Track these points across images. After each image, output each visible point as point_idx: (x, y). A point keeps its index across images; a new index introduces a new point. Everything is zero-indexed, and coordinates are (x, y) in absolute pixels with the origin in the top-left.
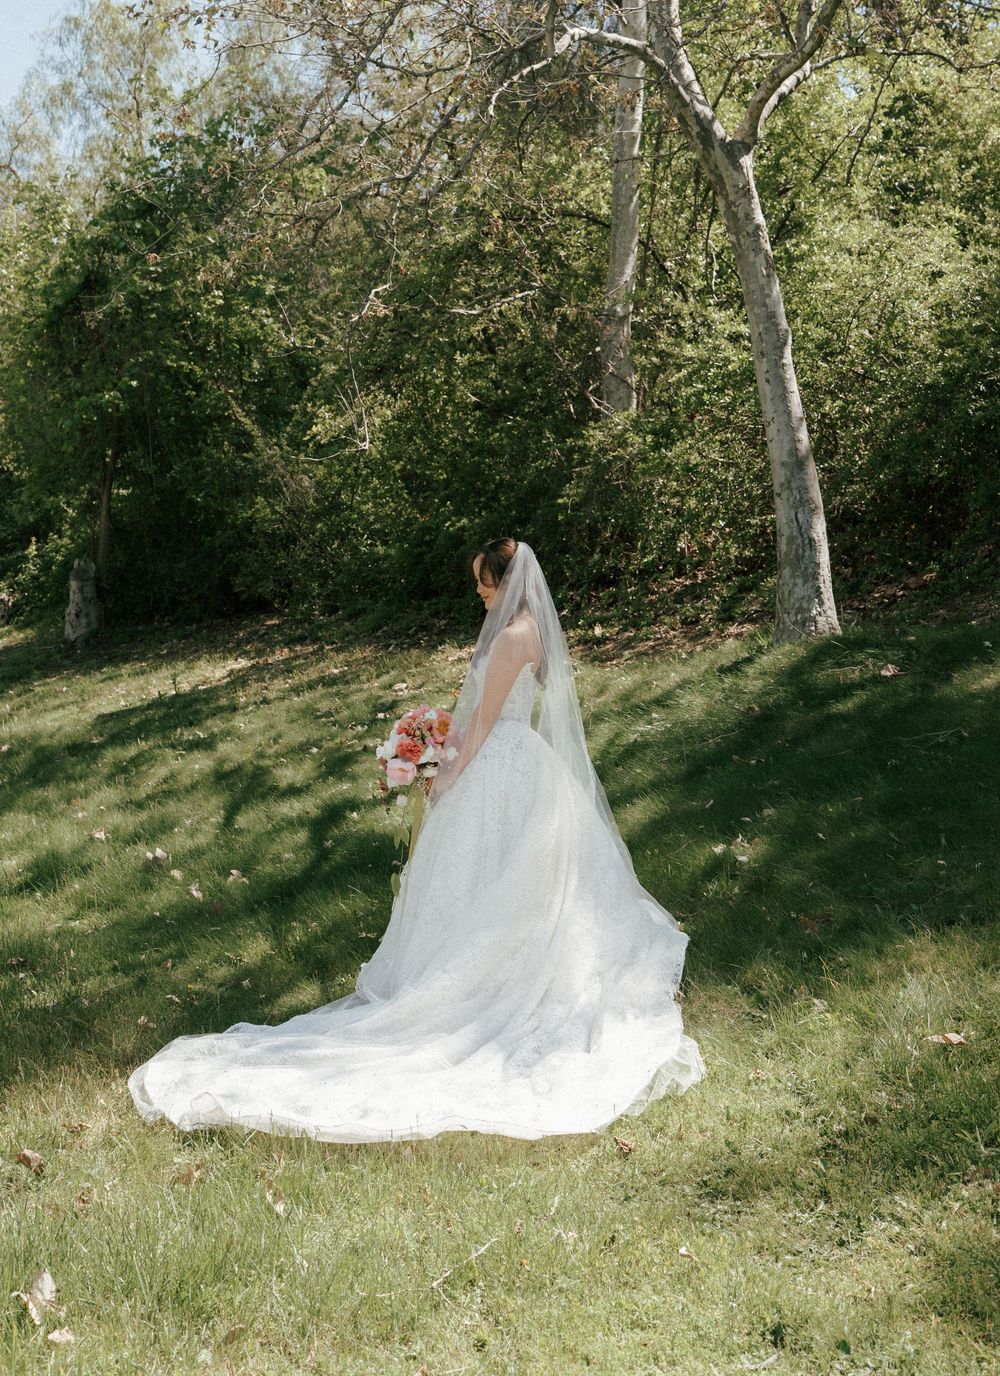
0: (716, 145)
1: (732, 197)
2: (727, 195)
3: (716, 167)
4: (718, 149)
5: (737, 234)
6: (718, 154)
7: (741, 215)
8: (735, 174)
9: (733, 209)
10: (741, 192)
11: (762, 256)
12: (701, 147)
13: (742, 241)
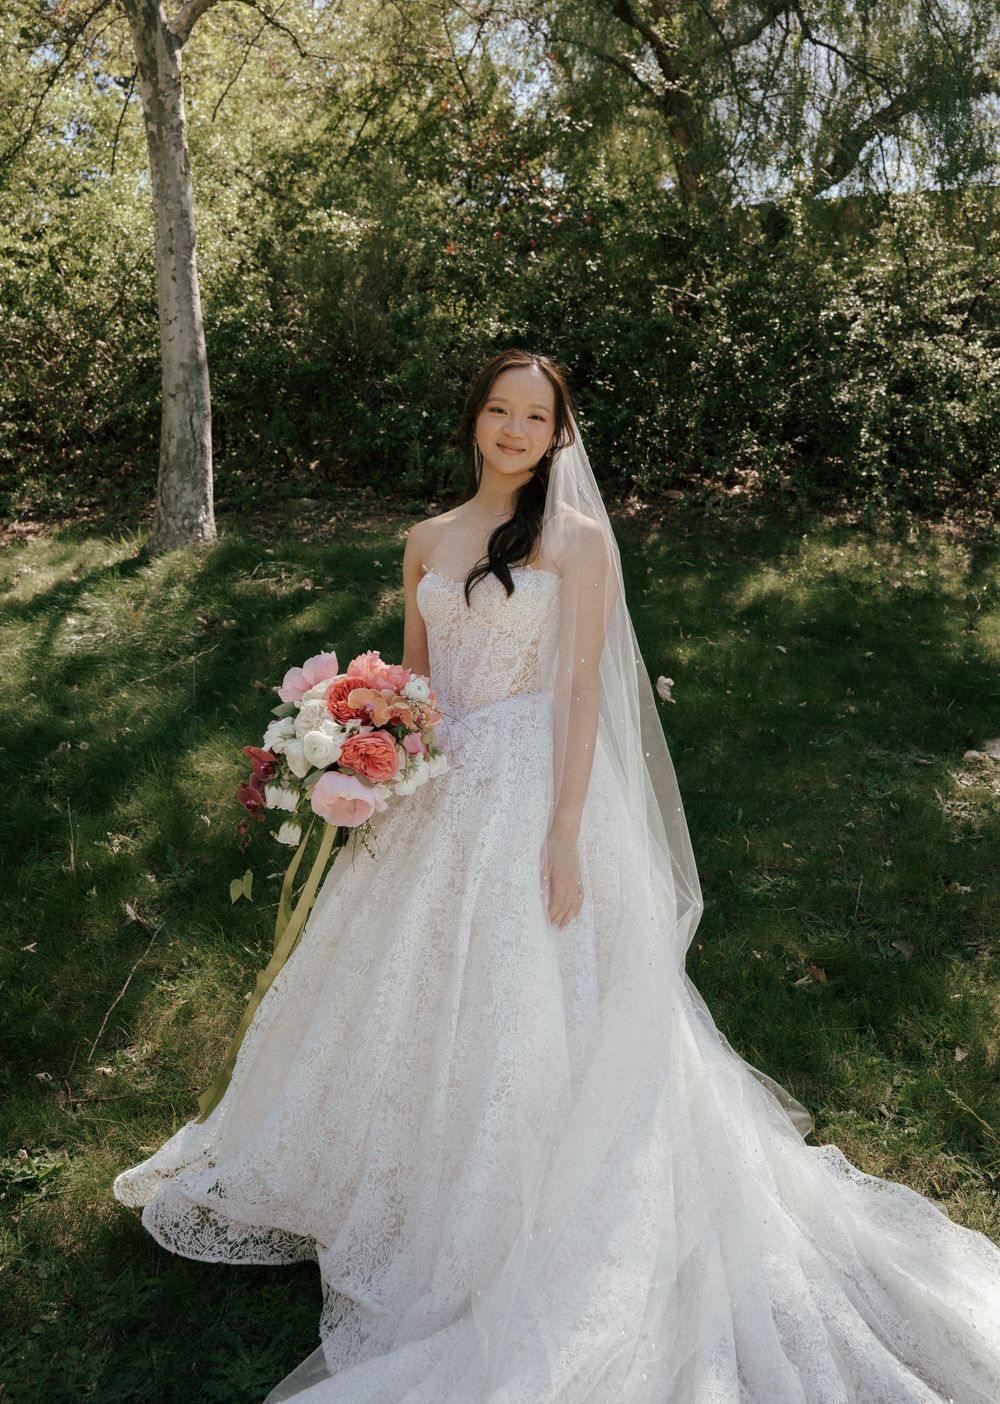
0: (159, 27)
1: (161, 86)
2: (157, 82)
3: (153, 49)
4: (159, 34)
5: (159, 125)
6: (158, 37)
7: (168, 106)
8: (170, 63)
9: (161, 97)
10: (172, 84)
11: (182, 152)
12: (144, 24)
13: (164, 133)
